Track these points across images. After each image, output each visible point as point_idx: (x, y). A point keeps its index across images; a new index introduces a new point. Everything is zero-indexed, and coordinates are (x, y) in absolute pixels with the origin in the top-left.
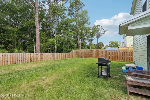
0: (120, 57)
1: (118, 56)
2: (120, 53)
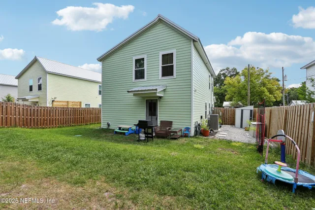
1: (54, 117)
2: (57, 111)
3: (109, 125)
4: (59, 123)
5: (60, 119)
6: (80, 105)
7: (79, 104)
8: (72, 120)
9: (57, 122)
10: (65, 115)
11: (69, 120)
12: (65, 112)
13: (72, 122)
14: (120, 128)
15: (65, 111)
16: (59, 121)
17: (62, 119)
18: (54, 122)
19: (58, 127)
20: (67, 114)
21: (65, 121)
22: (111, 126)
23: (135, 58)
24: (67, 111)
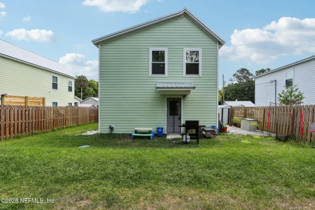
0: (12, 124)
1: (8, 123)
2: (12, 112)
3: (111, 128)
4: (16, 132)
5: (16, 124)
6: (44, 103)
7: (41, 101)
8: (34, 125)
9: (12, 129)
10: (24, 118)
11: (30, 124)
12: (24, 113)
13: (34, 128)
14: (136, 132)
15: (24, 111)
16: (16, 127)
17: (20, 124)
18: (8, 129)
19: (14, 138)
20: (27, 117)
21: (23, 128)
22: (115, 130)
23: (152, 49)
24: (27, 112)
